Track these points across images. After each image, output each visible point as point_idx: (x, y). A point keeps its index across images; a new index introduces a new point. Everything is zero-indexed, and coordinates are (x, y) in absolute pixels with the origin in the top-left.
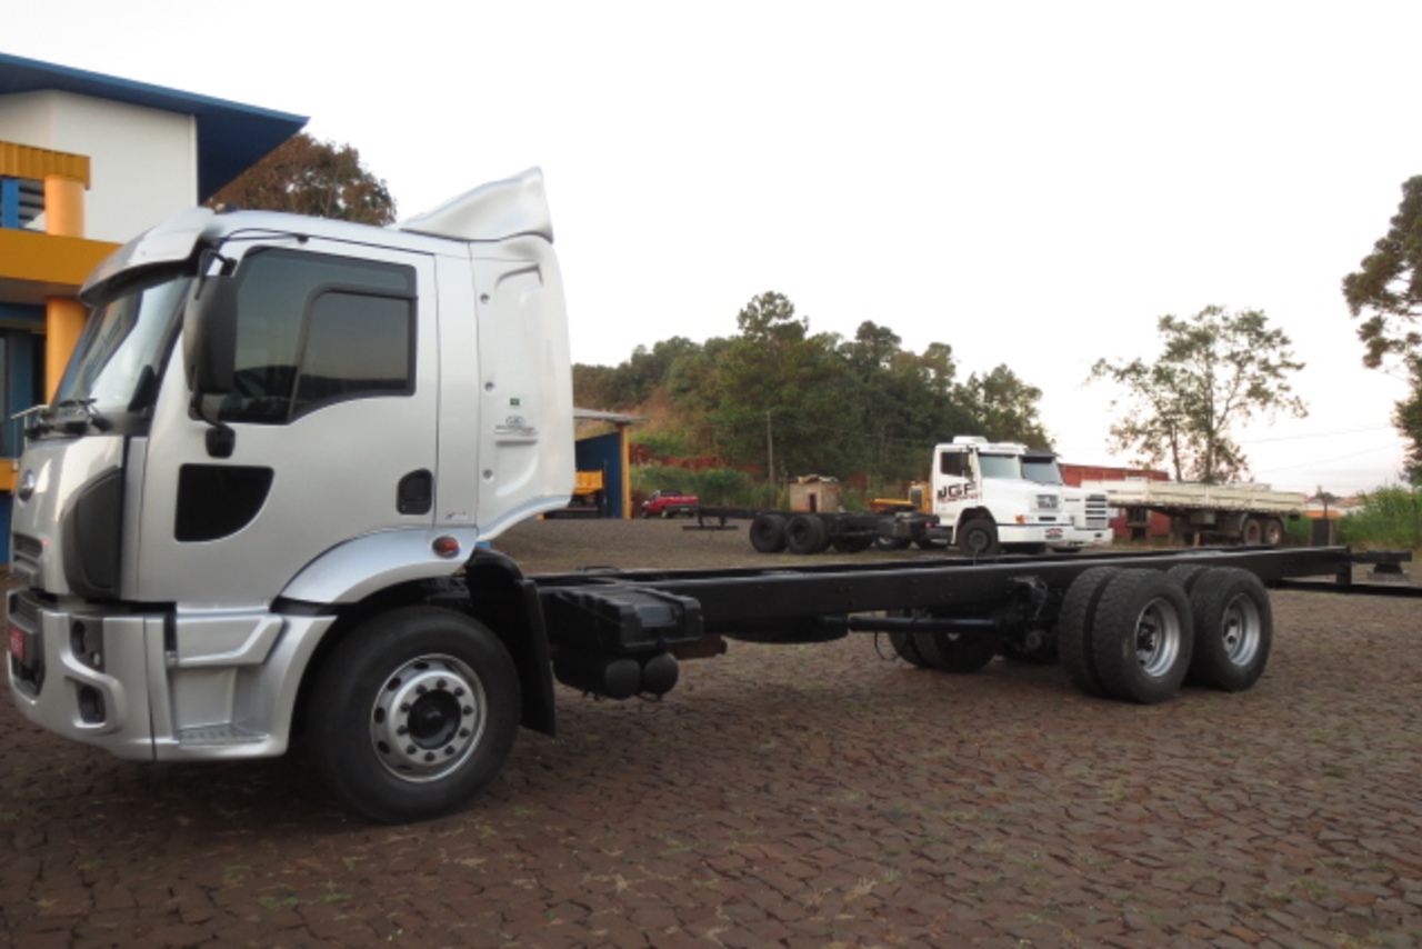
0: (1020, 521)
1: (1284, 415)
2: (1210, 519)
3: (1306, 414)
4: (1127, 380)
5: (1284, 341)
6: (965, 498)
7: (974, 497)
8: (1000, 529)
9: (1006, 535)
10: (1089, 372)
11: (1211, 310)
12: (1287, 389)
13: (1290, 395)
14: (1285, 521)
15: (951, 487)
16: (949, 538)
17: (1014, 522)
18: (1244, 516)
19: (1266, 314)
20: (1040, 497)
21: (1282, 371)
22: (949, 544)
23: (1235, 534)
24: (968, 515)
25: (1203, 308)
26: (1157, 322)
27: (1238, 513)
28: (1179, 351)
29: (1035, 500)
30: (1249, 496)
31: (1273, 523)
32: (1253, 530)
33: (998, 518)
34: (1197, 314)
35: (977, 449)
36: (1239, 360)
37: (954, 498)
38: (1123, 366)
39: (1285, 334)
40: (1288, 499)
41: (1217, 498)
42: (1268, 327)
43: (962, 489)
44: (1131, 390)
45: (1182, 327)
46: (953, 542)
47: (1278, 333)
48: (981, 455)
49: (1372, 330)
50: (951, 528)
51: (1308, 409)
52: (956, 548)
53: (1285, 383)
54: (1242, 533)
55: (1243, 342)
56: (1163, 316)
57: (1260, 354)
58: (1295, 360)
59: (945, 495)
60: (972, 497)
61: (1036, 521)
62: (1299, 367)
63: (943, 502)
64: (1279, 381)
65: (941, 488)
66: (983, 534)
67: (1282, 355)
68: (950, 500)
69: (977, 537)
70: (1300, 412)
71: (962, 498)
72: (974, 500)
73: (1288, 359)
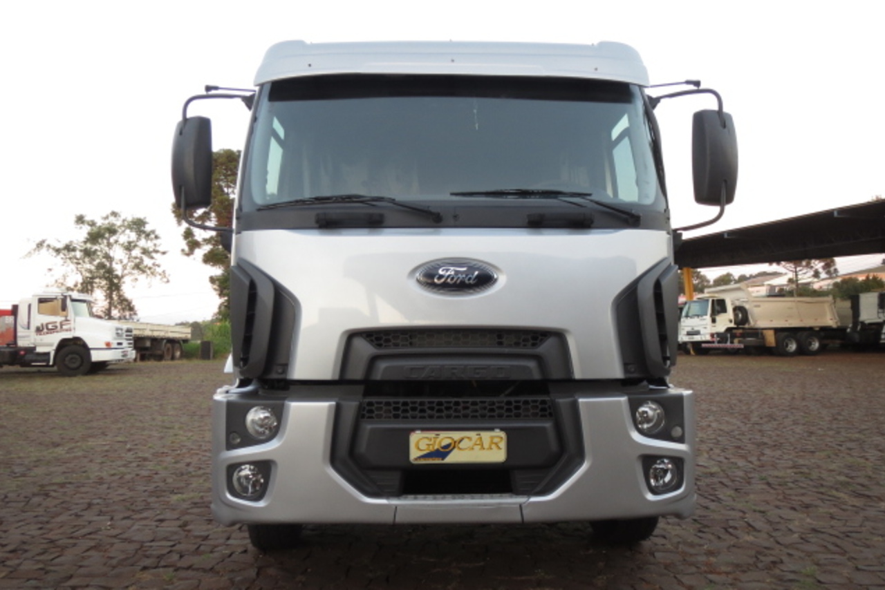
0: (108, 346)
1: (156, 280)
2: (148, 344)
3: (168, 281)
4: (61, 255)
5: (157, 237)
6: (60, 332)
7: (69, 330)
8: (92, 352)
9: (96, 356)
10: (35, 246)
11: (114, 214)
12: (159, 266)
13: (159, 270)
14: (182, 342)
15: (47, 324)
16: (48, 361)
17: (104, 346)
18: (165, 341)
19: (147, 220)
20: (117, 329)
21: (154, 255)
22: (48, 366)
23: (159, 352)
24: (64, 344)
25: (109, 212)
26: (74, 219)
27: (162, 339)
28: (95, 237)
29: (115, 332)
30: (166, 329)
31: (177, 345)
32: (168, 349)
33: (90, 346)
34: (105, 215)
35: (70, 296)
36: (129, 247)
37: (51, 331)
38: (60, 246)
39: (157, 233)
40: (161, 328)
41: (152, 331)
42: (148, 228)
43: (58, 325)
44: (62, 262)
45: (92, 224)
46: (51, 363)
47: (153, 232)
48: (73, 300)
49: (188, 235)
50: (48, 354)
51: (170, 278)
52: (55, 368)
53: (157, 263)
54: (163, 352)
55: (133, 236)
56: (78, 214)
57: (143, 243)
58: (161, 249)
59: (43, 329)
60: (67, 330)
61: (116, 346)
62: (164, 253)
63: (40, 335)
64: (152, 261)
65: (39, 325)
66: (77, 357)
67: (155, 245)
68: (47, 333)
69: (72, 359)
70: (165, 280)
71: (57, 332)
72: (69, 333)
73: (157, 248)
